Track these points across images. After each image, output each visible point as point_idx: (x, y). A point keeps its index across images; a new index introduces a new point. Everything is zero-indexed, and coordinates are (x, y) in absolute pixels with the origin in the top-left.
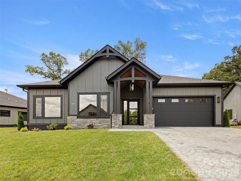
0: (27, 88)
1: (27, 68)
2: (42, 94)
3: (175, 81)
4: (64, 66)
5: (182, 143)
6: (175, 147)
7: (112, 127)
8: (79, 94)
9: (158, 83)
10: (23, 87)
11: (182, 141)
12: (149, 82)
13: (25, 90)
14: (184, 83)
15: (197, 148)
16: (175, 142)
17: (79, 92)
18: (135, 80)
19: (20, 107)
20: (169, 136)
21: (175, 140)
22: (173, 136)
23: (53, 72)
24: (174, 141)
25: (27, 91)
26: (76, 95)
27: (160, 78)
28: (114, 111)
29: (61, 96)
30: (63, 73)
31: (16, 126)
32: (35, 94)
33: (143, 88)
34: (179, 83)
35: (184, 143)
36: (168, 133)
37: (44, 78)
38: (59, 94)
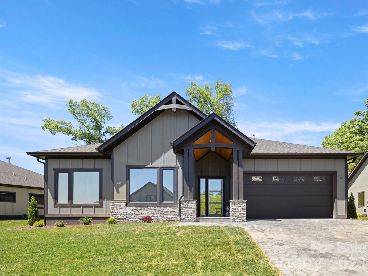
0: (44, 157)
1: (45, 123)
2: (68, 167)
3: (278, 149)
4: (106, 121)
5: (281, 245)
6: (270, 250)
7: (180, 219)
8: (129, 167)
9: (252, 152)
10: (38, 155)
11: (282, 241)
12: (238, 151)
13: (40, 160)
14: (290, 152)
15: (303, 251)
16: (272, 243)
17: (129, 164)
18: (216, 148)
19: (33, 186)
20: (264, 233)
21: (273, 239)
22: (270, 233)
23: (89, 130)
24: (271, 241)
25: (44, 161)
26: (125, 169)
27: (255, 146)
28: (183, 195)
29: (100, 171)
30: (104, 133)
31: (25, 217)
32: (57, 167)
33: (229, 160)
34: (283, 152)
35: (284, 244)
36: (264, 228)
37: (72, 139)
38: (97, 167)
